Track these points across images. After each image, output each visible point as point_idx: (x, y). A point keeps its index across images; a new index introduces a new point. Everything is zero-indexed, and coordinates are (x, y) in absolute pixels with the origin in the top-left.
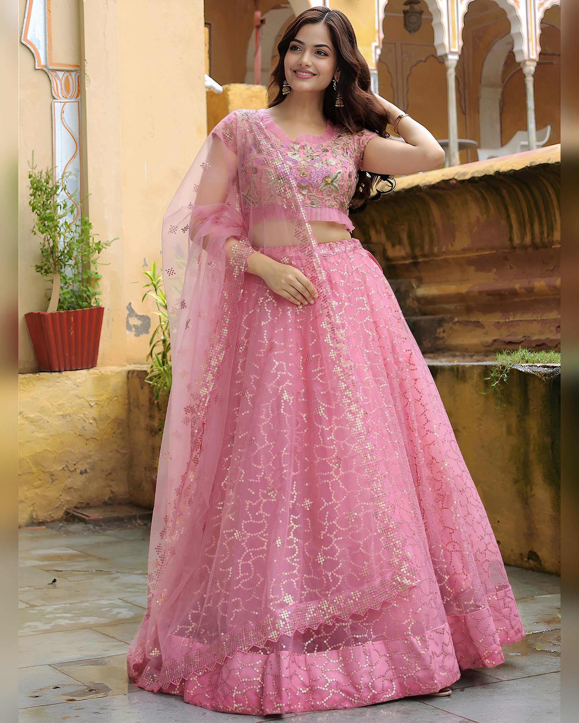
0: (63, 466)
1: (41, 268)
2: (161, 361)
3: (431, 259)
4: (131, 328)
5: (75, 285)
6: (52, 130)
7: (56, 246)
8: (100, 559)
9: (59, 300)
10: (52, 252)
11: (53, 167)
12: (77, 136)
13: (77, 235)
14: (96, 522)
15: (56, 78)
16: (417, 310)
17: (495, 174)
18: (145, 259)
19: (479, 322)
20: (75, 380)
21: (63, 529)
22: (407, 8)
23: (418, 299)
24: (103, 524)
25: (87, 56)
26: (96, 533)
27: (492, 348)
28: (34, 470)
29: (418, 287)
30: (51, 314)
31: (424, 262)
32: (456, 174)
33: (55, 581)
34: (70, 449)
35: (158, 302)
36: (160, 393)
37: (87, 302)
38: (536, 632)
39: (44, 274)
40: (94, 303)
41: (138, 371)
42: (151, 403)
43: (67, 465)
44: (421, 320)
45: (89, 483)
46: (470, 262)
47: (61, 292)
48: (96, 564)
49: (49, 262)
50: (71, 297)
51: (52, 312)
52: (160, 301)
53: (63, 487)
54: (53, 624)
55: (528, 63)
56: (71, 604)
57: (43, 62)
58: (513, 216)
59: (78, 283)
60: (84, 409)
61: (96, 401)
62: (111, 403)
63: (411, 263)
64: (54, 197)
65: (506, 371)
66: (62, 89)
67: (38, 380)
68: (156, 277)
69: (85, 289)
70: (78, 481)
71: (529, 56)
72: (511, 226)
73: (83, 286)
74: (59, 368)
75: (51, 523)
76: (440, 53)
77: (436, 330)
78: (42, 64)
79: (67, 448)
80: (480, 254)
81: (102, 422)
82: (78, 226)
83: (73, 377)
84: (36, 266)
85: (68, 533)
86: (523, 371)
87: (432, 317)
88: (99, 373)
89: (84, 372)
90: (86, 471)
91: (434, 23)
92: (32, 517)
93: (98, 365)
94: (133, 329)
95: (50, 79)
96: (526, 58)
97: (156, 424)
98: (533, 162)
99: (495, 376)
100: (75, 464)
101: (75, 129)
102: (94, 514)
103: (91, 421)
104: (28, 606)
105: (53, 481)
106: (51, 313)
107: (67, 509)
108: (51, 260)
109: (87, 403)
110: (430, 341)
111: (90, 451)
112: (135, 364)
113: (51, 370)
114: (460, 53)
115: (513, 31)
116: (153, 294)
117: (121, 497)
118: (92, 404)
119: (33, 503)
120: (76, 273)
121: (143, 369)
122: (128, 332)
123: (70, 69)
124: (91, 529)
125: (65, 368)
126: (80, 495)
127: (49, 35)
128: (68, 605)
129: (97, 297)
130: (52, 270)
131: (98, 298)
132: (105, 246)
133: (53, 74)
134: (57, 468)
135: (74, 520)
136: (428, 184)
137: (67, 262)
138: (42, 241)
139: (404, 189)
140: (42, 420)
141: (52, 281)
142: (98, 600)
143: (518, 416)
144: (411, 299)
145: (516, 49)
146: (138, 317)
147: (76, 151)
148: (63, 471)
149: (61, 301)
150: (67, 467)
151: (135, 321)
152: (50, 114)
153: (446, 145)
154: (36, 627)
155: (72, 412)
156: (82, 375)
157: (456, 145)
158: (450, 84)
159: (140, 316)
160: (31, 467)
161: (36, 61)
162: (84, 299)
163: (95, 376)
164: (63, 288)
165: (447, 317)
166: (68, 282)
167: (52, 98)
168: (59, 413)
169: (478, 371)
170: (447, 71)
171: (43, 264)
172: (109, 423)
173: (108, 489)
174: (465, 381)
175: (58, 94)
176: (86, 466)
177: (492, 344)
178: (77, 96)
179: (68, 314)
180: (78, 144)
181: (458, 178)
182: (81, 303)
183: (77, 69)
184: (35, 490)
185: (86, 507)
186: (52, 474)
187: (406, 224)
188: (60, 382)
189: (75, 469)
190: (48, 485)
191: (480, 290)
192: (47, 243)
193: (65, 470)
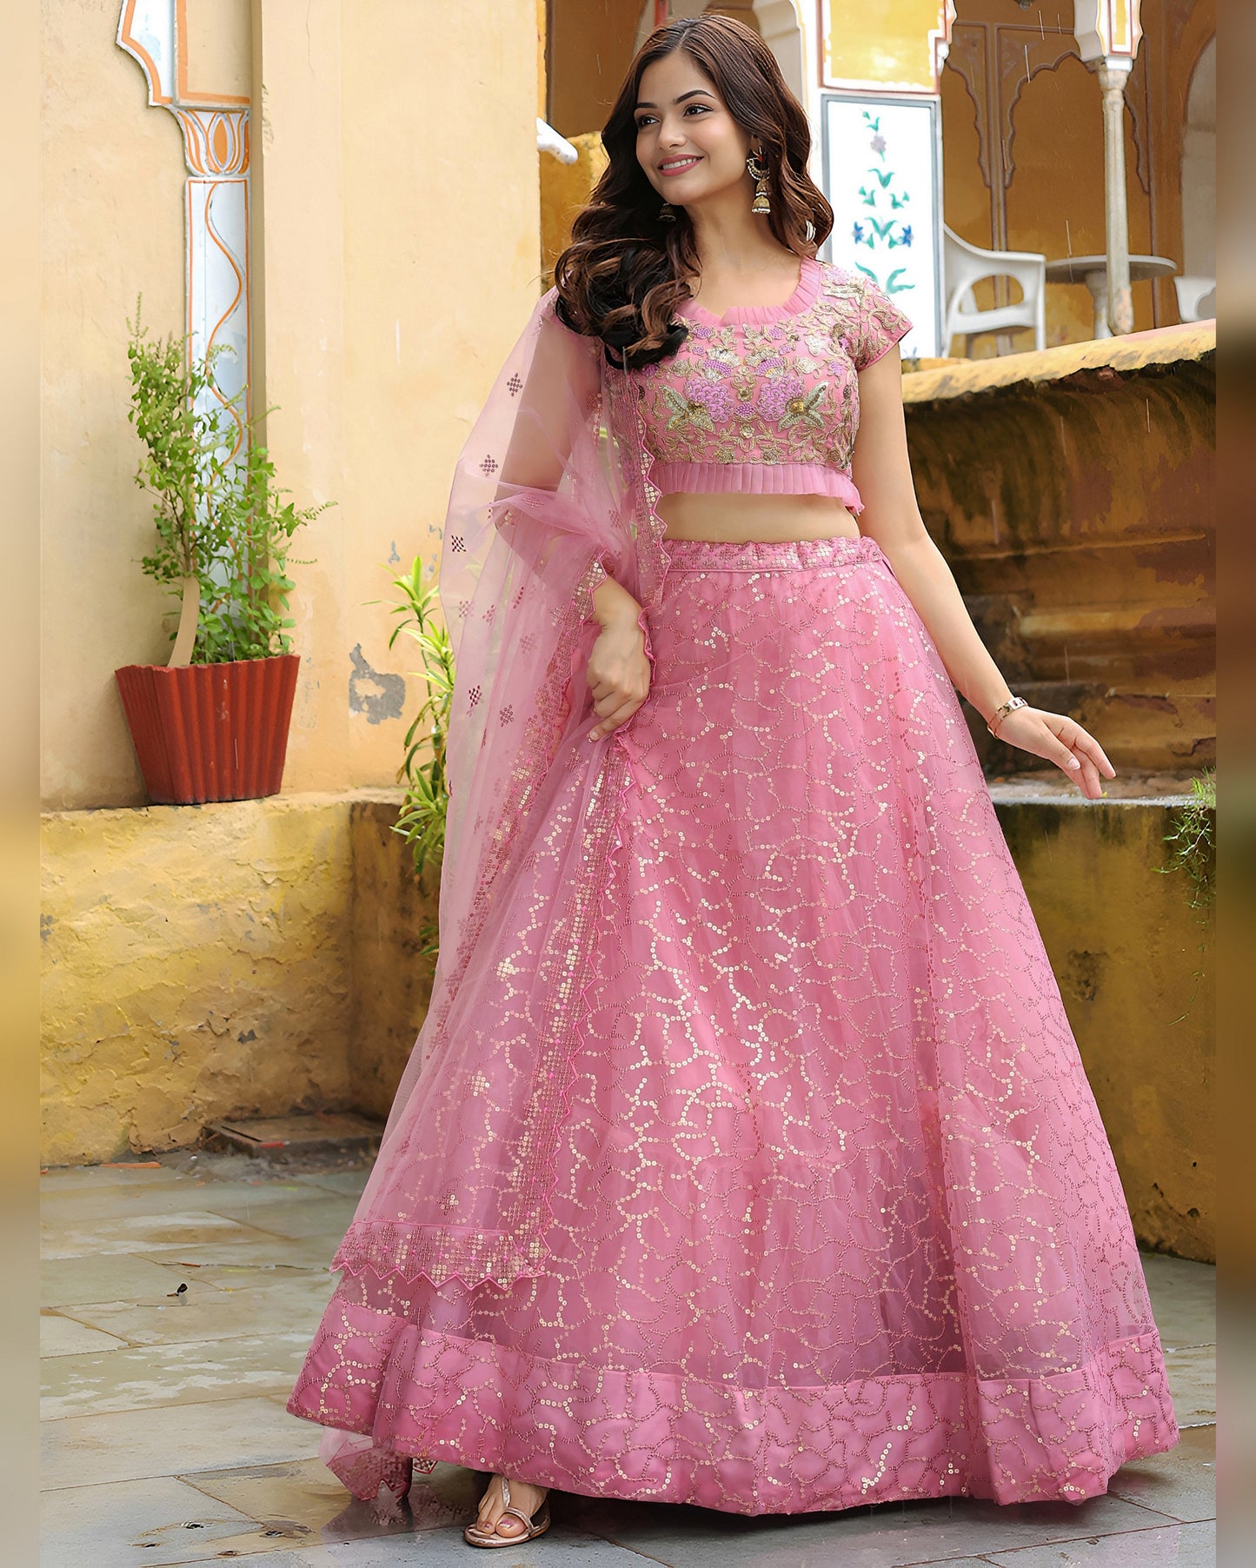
0: (201, 1023)
1: (156, 564)
2: (430, 787)
3: (1056, 549)
4: (360, 704)
5: (233, 604)
6: (185, 247)
7: (190, 515)
8: (287, 1239)
9: (197, 639)
10: (181, 529)
11: (187, 336)
12: (241, 260)
13: (240, 489)
14: (276, 1154)
15: (196, 127)
16: (1022, 668)
17: (1202, 359)
18: (393, 545)
19: (1164, 699)
20: (230, 823)
21: (198, 1168)
23: (1025, 643)
24: (290, 1160)
25: (268, 78)
26: (275, 1178)
27: (1194, 760)
28: (134, 1030)
29: (1025, 614)
30: (178, 670)
31: (1039, 556)
32: (1113, 357)
33: (183, 1288)
34: (216, 983)
35: (426, 650)
36: (427, 856)
37: (260, 644)
39: (162, 579)
40: (276, 646)
41: (376, 804)
42: (405, 880)
43: (208, 1022)
45: (260, 1064)
46: (1144, 559)
47: (201, 621)
48: (276, 1252)
49: (174, 551)
50: (225, 632)
51: (178, 667)
52: (430, 648)
53: (200, 1071)
54: (182, 1386)
56: (221, 1341)
57: (166, 91)
59: (240, 600)
60: (249, 891)
61: (277, 873)
62: (312, 877)
63: (1007, 559)
64: (186, 402)
66: (208, 152)
67: (146, 823)
68: (420, 592)
69: (257, 614)
70: (235, 1058)
73: (250, 606)
74: (194, 795)
75: (168, 1156)
76: (1085, 56)
78: (163, 95)
79: (209, 982)
80: (1165, 540)
81: (290, 922)
82: (242, 469)
83: (225, 818)
84: (145, 560)
85: (209, 1178)
87: (1055, 685)
88: (285, 808)
89: (249, 806)
90: (252, 1035)
92: (127, 1141)
93: (282, 789)
94: (365, 706)
95: (181, 130)
97: (415, 929)
99: (1188, 833)
100: (227, 1020)
101: (236, 245)
102: (268, 1135)
103: (266, 919)
104: (126, 1344)
105: (177, 1057)
106: (176, 669)
107: (206, 1122)
108: (179, 546)
109: (257, 878)
111: (263, 989)
112: (368, 786)
113: (176, 801)
114: (1134, 55)
116: (411, 631)
117: (333, 1096)
118: (269, 881)
119: (129, 1107)
120: (235, 577)
121: (387, 801)
122: (352, 714)
123: (226, 106)
124: (262, 1170)
125: (207, 796)
126: (239, 1090)
127: (179, 28)
128: (215, 1344)
129: (283, 632)
130: (180, 569)
131: (287, 637)
132: (304, 519)
133: (189, 117)
134: (186, 1026)
135: (224, 1148)
137: (215, 550)
138: (159, 503)
139: (991, 387)
140: (153, 915)
141: (181, 595)
142: (282, 1333)
144: (1008, 642)
146: (376, 678)
147: (238, 295)
148: (200, 1035)
149: (201, 641)
150: (209, 1025)
151: (368, 688)
152: (179, 210)
153: (1102, 269)
154: (145, 1392)
155: (221, 897)
156: (247, 812)
157: (1125, 271)
158: (1111, 127)
159: (381, 675)
160: (126, 1024)
161: (151, 87)
162: (253, 638)
163: (277, 814)
164: (205, 612)
165: (1091, 685)
166: (216, 596)
167: (184, 174)
168: (193, 900)
169: (1152, 818)
170: (1103, 98)
171: (160, 556)
172: (307, 925)
173: (303, 1077)
174: (1122, 842)
175: (200, 164)
176: (254, 1024)
177: (1194, 750)
178: (244, 168)
179: (216, 671)
180: (244, 279)
181: (1119, 364)
182: (246, 647)
183: (244, 106)
184: (135, 1077)
185: (251, 1119)
186: (174, 1042)
187: (999, 468)
188: (195, 829)
189: (228, 1031)
190: (164, 1067)
191: (1166, 624)
192: (169, 506)
193: (205, 1033)
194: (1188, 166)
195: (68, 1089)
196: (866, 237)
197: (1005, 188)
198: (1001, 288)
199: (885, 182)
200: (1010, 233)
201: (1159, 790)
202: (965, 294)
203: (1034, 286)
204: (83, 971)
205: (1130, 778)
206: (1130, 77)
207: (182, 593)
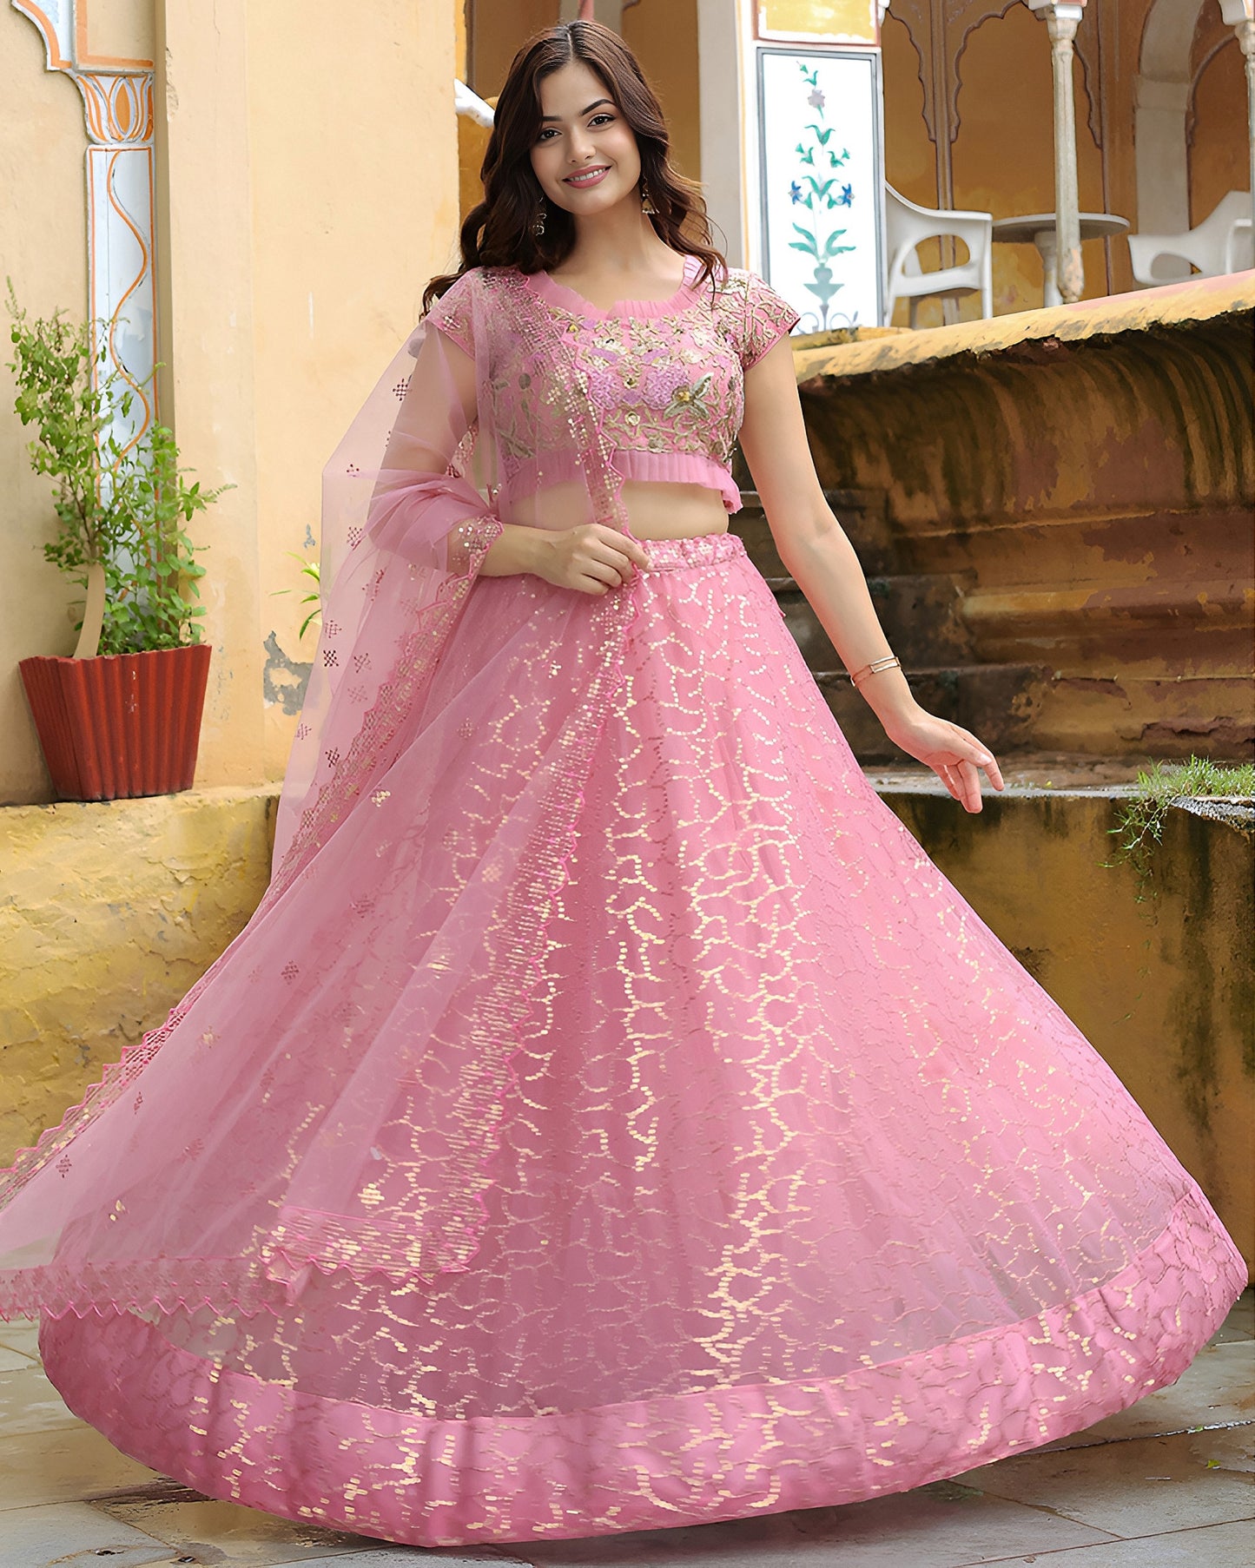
0: (112, 1027)
1: (59, 551)
3: (1000, 527)
4: (276, 695)
5: (140, 591)
7: (92, 499)
9: (103, 627)
10: (83, 514)
12: (145, 232)
13: (144, 470)
15: (96, 92)
16: (965, 651)
17: (1150, 328)
19: (1112, 681)
20: (141, 819)
23: (969, 624)
25: (171, 39)
27: (1143, 746)
28: (43, 1035)
29: (968, 594)
30: (84, 661)
31: (980, 533)
32: (1057, 328)
34: (129, 986)
37: (170, 633)
38: (1212, 1427)
39: (65, 566)
40: (186, 636)
43: (120, 1025)
44: (972, 675)
46: (1092, 537)
47: (108, 610)
49: (77, 538)
50: (133, 621)
51: (85, 658)
55: (1252, 28)
57: (64, 55)
58: (1193, 430)
59: (147, 588)
60: (160, 890)
61: (190, 871)
62: (226, 874)
63: (950, 537)
65: (1159, 813)
66: (109, 119)
67: (52, 820)
69: (165, 601)
72: (1188, 454)
73: (158, 593)
74: (103, 791)
77: (1010, 698)
78: (62, 59)
79: (120, 984)
80: (1113, 517)
81: (204, 922)
82: (144, 450)
83: (135, 814)
84: (47, 547)
86: (1199, 814)
87: (1001, 667)
88: (198, 804)
89: (162, 800)
93: (195, 783)
94: (281, 697)
95: (81, 95)
96: (1249, 14)
98: (1240, 303)
99: (1134, 826)
100: (140, 1023)
101: (142, 219)
103: (179, 919)
104: (35, 1362)
105: (88, 1062)
106: (82, 660)
108: (82, 532)
109: (169, 876)
110: (995, 726)
111: (176, 991)
113: (83, 797)
118: (182, 879)
119: (39, 1115)
120: (143, 562)
122: (267, 704)
123: (129, 70)
125: (116, 793)
129: (193, 620)
130: (84, 556)
131: (198, 625)
132: (205, 501)
133: (90, 82)
134: (96, 1030)
136: (990, 348)
137: (119, 535)
138: (58, 488)
139: (934, 358)
140: (62, 916)
141: (85, 583)
143: (1187, 919)
144: (950, 624)
146: (293, 667)
147: (143, 269)
148: (113, 1039)
149: (108, 630)
150: (121, 1028)
151: (283, 678)
152: (80, 181)
153: (1051, 227)
154: (53, 1412)
155: (133, 897)
156: (158, 808)
157: (1075, 230)
158: (1061, 80)
159: (296, 664)
160: (35, 1029)
161: (49, 51)
162: (163, 626)
163: (190, 810)
164: (112, 600)
165: (1037, 668)
166: (122, 584)
167: (85, 141)
168: (103, 900)
169: (1096, 810)
170: (1052, 47)
171: (63, 542)
172: (222, 925)
174: (1065, 835)
175: (102, 133)
177: (1142, 736)
178: (147, 136)
179: (125, 663)
180: (149, 252)
181: (1063, 335)
182: (155, 636)
183: (147, 70)
184: (45, 1084)
186: (84, 1047)
187: (940, 442)
188: (104, 826)
189: (141, 1034)
190: (75, 1073)
191: (1114, 604)
192: (69, 490)
193: (117, 1037)
194: (1142, 119)
196: (804, 197)
197: (951, 142)
198: (947, 247)
199: (823, 138)
200: (957, 189)
201: (1106, 777)
202: (909, 254)
203: (980, 246)
205: (1077, 765)
206: (1080, 26)
207: (87, 581)
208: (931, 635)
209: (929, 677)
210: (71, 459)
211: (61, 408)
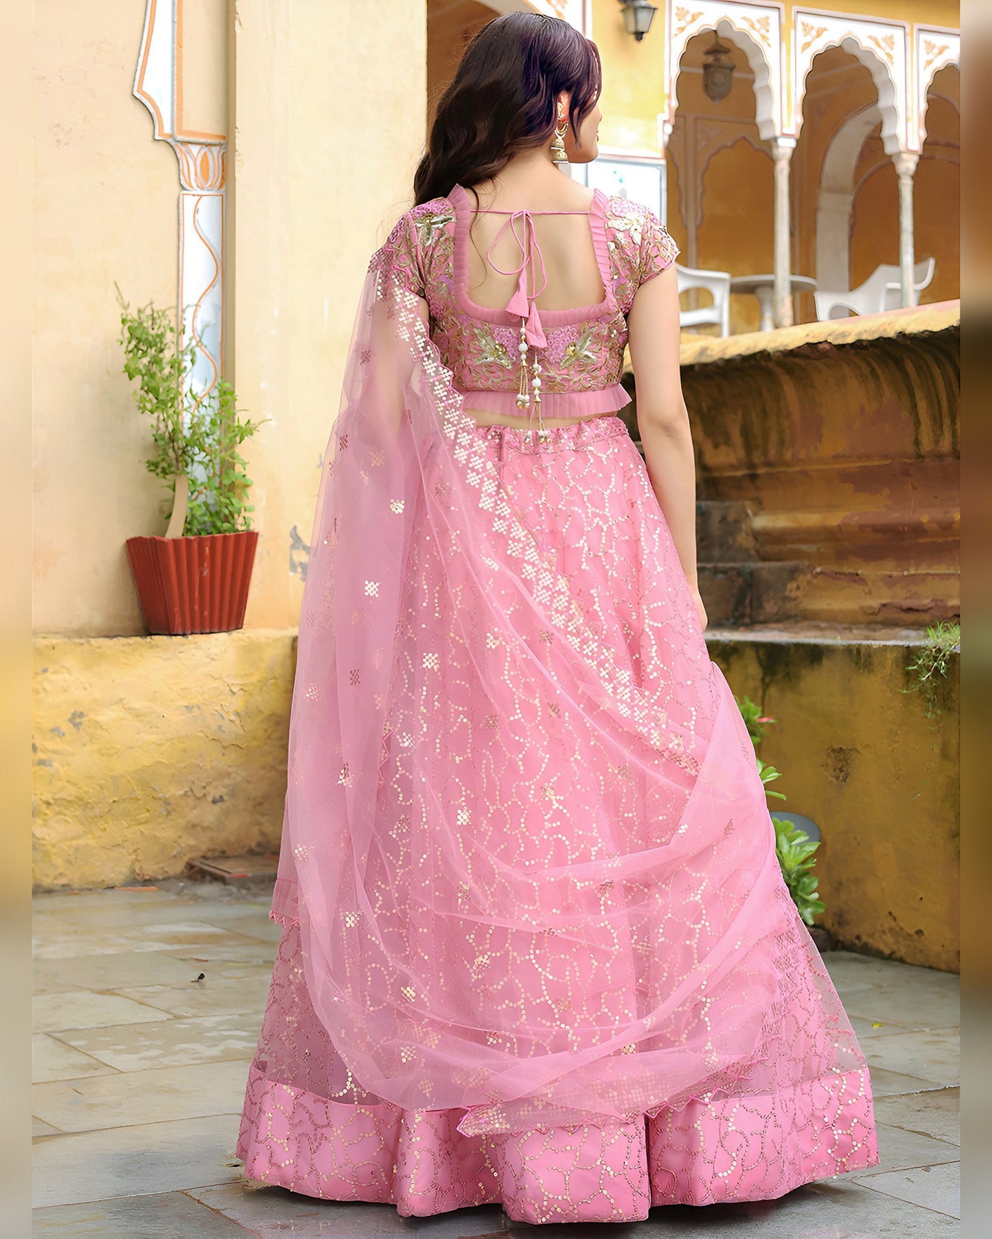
0: (186, 789)
1: (156, 465)
3: (780, 469)
4: (296, 568)
5: (209, 494)
6: (179, 240)
7: (178, 431)
9: (186, 518)
10: (172, 440)
12: (218, 251)
13: (213, 411)
14: (243, 882)
15: (187, 156)
16: (753, 552)
17: (898, 337)
19: (857, 575)
20: (209, 649)
21: (186, 891)
22: (710, 59)
23: (756, 535)
24: (252, 886)
25: (240, 122)
26: (242, 900)
27: (879, 618)
28: (139, 794)
29: (755, 514)
31: (767, 474)
32: (830, 335)
33: (202, 976)
34: (197, 762)
37: (229, 523)
39: (161, 475)
40: (241, 525)
43: (191, 788)
44: (762, 569)
45: (227, 819)
46: (845, 477)
47: (189, 506)
48: (260, 951)
49: (168, 456)
50: (204, 515)
51: (174, 537)
53: (184, 823)
54: (221, 1047)
55: (905, 156)
56: (240, 1015)
57: (167, 129)
58: (922, 406)
59: (215, 492)
60: (221, 697)
61: (242, 685)
62: (264, 688)
63: (744, 477)
65: (944, 656)
66: (196, 174)
67: (150, 648)
69: (227, 501)
70: (209, 814)
71: (906, 145)
72: (917, 423)
73: (222, 496)
74: (183, 630)
75: (162, 883)
76: (765, 134)
77: (785, 585)
78: (165, 132)
79: (192, 760)
80: (864, 464)
81: (249, 720)
82: (213, 398)
83: (206, 645)
84: (148, 462)
85: (196, 898)
87: (779, 564)
88: (247, 640)
89: (221, 637)
90: (221, 799)
91: (757, 86)
92: (133, 871)
93: (245, 625)
94: (299, 569)
95: (177, 157)
96: (902, 147)
99: (924, 665)
100: (204, 787)
101: (215, 239)
102: (236, 869)
103: (232, 717)
104: (171, 1016)
105: (169, 813)
106: (172, 539)
107: (189, 859)
108: (171, 452)
109: (227, 688)
110: (775, 603)
111: (229, 766)
113: (171, 633)
114: (798, 136)
115: (883, 103)
118: (235, 690)
119: (135, 848)
120: (211, 475)
122: (291, 574)
123: (209, 141)
124: (233, 893)
126: (212, 837)
127: (178, 84)
128: (236, 1017)
129: (245, 514)
130: (173, 469)
131: (248, 518)
133: (184, 148)
134: (175, 791)
135: (204, 878)
136: (782, 348)
138: (155, 423)
139: (740, 355)
140: (154, 712)
141: (173, 487)
144: (743, 534)
145: (886, 132)
147: (216, 277)
148: (186, 798)
149: (188, 520)
150: (192, 791)
151: (301, 557)
152: (174, 215)
154: (196, 1051)
155: (201, 701)
156: (219, 641)
157: (787, 287)
160: (134, 790)
161: (157, 126)
162: (224, 518)
163: (242, 643)
165: (804, 565)
166: (198, 488)
167: (179, 189)
168: (182, 703)
169: (895, 654)
170: (775, 165)
171: (160, 459)
172: (261, 722)
173: (256, 829)
174: (871, 671)
175: (191, 183)
176: (222, 791)
177: (879, 612)
178: (221, 186)
179: (201, 542)
180: (219, 264)
181: (834, 340)
182: (220, 525)
183: (222, 141)
184: (140, 826)
185: (220, 857)
186: (167, 802)
187: (740, 412)
188: (184, 652)
189: (205, 795)
190: (160, 820)
191: (861, 522)
192: (162, 425)
193: (189, 796)
194: (822, 217)
195: (92, 834)
197: (698, 227)
200: (700, 259)
203: (721, 295)
204: (104, 751)
206: (795, 150)
207: (174, 485)
208: (731, 541)
209: (733, 569)
210: (164, 403)
211: (155, 368)
